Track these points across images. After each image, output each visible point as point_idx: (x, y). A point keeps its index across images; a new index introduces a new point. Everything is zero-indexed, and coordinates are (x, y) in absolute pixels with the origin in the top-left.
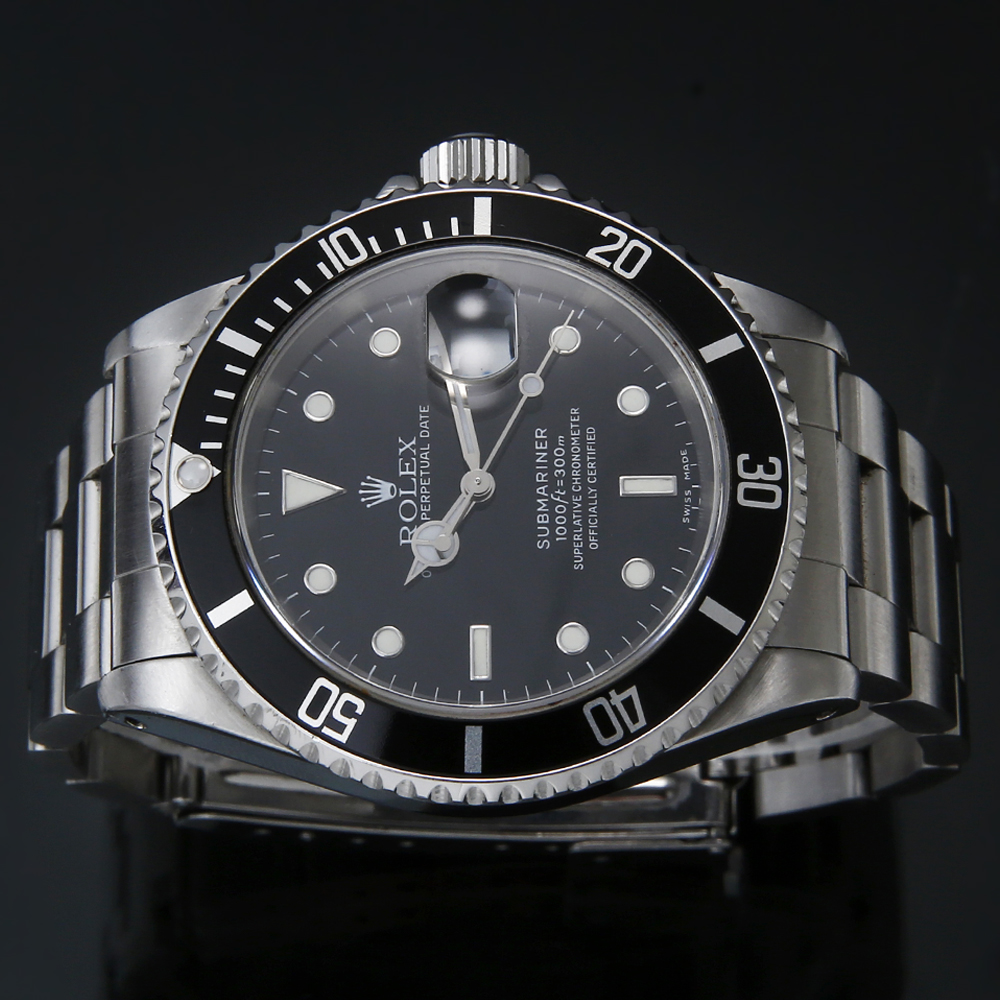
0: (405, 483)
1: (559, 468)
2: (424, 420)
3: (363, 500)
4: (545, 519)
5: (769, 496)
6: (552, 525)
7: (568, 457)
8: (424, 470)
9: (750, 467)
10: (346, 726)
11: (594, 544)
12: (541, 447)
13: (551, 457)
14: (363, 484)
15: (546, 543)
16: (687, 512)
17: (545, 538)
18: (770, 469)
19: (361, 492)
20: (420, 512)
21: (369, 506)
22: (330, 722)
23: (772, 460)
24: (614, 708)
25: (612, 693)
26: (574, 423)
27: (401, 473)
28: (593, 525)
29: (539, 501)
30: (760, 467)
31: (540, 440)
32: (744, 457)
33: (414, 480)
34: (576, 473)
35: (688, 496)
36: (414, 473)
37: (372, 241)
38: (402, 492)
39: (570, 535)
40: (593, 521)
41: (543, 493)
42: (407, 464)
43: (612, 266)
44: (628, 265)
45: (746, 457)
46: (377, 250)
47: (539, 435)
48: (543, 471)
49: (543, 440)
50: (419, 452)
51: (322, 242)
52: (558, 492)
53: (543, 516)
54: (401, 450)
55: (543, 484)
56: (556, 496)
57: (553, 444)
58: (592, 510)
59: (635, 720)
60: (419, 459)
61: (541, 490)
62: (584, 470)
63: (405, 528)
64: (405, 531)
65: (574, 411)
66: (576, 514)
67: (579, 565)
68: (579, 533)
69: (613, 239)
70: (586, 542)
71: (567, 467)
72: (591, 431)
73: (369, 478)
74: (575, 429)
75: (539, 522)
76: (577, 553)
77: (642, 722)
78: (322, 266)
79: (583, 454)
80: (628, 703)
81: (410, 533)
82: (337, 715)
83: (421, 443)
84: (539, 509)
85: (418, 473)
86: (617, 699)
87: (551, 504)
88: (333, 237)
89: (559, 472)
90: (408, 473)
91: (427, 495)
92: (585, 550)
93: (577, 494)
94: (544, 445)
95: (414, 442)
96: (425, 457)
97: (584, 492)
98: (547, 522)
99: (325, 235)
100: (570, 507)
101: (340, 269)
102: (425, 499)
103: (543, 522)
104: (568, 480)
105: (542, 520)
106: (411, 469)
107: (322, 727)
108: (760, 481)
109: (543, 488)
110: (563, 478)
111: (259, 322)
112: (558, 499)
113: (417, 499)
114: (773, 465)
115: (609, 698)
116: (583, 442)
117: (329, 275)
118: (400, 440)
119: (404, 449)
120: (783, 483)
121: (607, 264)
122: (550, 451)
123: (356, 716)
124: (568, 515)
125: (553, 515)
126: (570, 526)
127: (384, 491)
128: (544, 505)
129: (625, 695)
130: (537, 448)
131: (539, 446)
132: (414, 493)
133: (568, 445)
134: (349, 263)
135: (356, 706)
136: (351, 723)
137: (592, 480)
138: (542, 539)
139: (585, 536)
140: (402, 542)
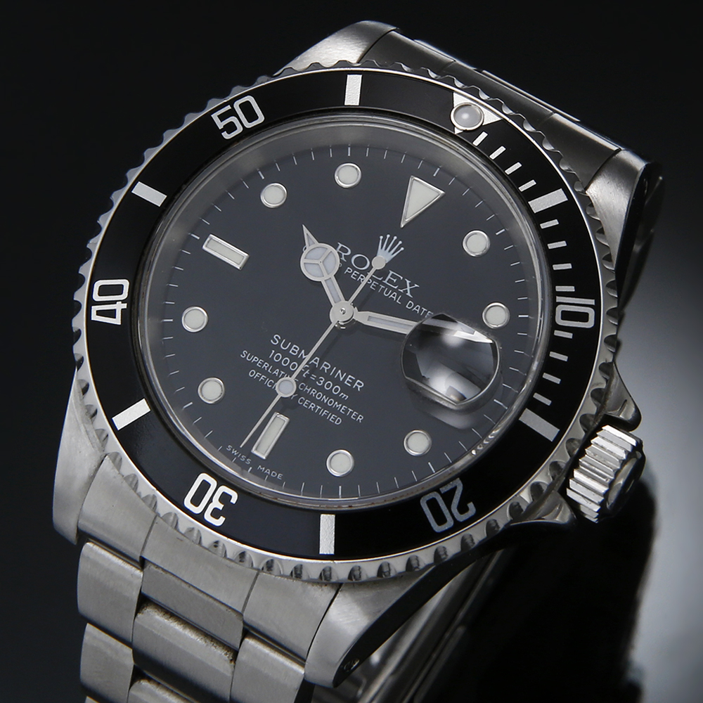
1: (324, 383)
2: (421, 310)
3: (388, 236)
4: (293, 351)
5: (196, 501)
6: (286, 354)
7: (329, 394)
8: (383, 289)
9: (225, 498)
10: (222, 121)
11: (253, 374)
12: (348, 379)
13: (336, 381)
14: (400, 242)
15: (276, 342)
16: (235, 452)
18: (216, 513)
19: (395, 238)
20: (354, 269)
21: (381, 237)
22: (232, 113)
23: (222, 520)
24: (114, 302)
25: (125, 306)
26: (351, 413)
27: (391, 272)
28: (268, 382)
30: (220, 506)
31: (354, 382)
32: (234, 497)
33: (380, 279)
34: (313, 392)
35: (246, 459)
36: (385, 282)
37: (569, 335)
39: (271, 361)
40: (271, 383)
41: (313, 361)
42: (395, 280)
43: (439, 492)
44: (433, 504)
45: (234, 500)
47: (359, 383)
48: (329, 371)
49: (353, 383)
50: (399, 293)
51: (592, 302)
52: (307, 372)
53: (297, 351)
54: (408, 282)
55: (320, 364)
56: (306, 369)
57: (345, 389)
59: (99, 313)
60: (394, 290)
61: (316, 361)
62: (313, 399)
63: (349, 253)
64: (347, 251)
65: (360, 418)
66: (284, 375)
67: (244, 354)
68: (268, 368)
69: (463, 508)
70: (259, 370)
71: (320, 389)
72: (338, 421)
73: (402, 249)
74: (346, 411)
75: (295, 346)
76: (255, 359)
78: (571, 289)
79: (325, 406)
81: (343, 254)
82: (233, 119)
83: (405, 299)
84: (303, 351)
85: (384, 284)
86: (119, 307)
88: (591, 312)
89: (322, 382)
90: (389, 277)
92: (253, 366)
94: (348, 382)
95: (408, 294)
96: (393, 296)
98: (291, 352)
99: (597, 308)
101: (559, 299)
102: (361, 278)
103: (293, 349)
104: (312, 384)
105: (295, 349)
107: (232, 106)
108: (210, 501)
109: (317, 364)
110: (315, 381)
111: (555, 222)
113: (365, 272)
114: (217, 518)
116: (334, 411)
117: (559, 289)
118: (416, 286)
119: (408, 285)
120: (200, 518)
121: (443, 490)
122: (342, 384)
123: (223, 130)
124: (286, 369)
125: (293, 358)
126: (277, 365)
127: (386, 254)
128: (304, 357)
129: (119, 314)
130: (350, 376)
131: (350, 378)
132: (371, 274)
133: (337, 398)
134: (559, 309)
135: (229, 133)
136: (220, 125)
137: (301, 401)
138: (280, 342)
139: (263, 371)
140: (340, 245)
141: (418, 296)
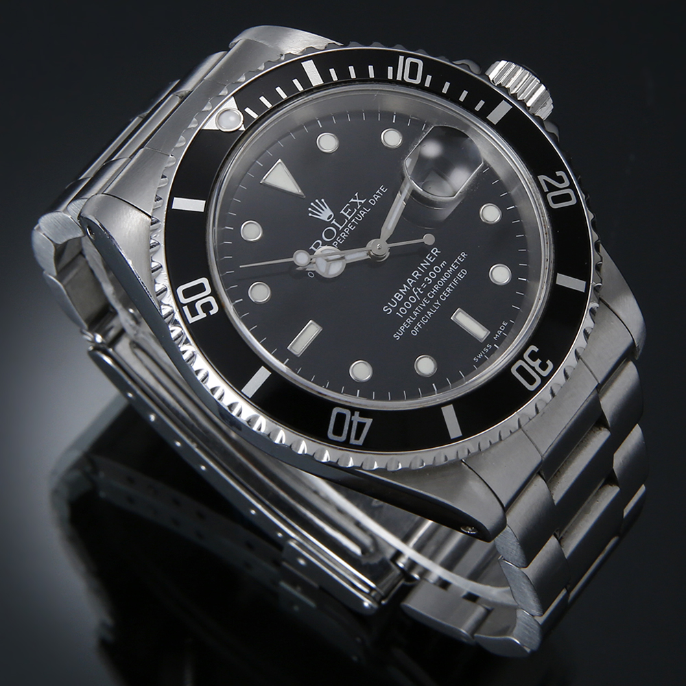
0: (340, 219)
1: (430, 278)
2: (378, 194)
3: (310, 209)
4: (399, 298)
5: (531, 380)
6: (401, 304)
7: (440, 276)
8: (356, 220)
9: (533, 356)
10: (198, 314)
11: (415, 332)
12: (429, 259)
13: (430, 268)
14: (317, 201)
15: (389, 311)
16: (480, 356)
17: (391, 307)
18: (544, 366)
19: (312, 204)
20: (335, 240)
21: (310, 215)
22: (192, 306)
23: (549, 362)
24: (351, 423)
25: (357, 413)
26: (458, 261)
27: (342, 212)
28: (424, 322)
29: (404, 286)
30: (539, 361)
31: (432, 254)
32: (534, 348)
33: (347, 221)
34: (437, 287)
35: (488, 348)
36: (349, 218)
37: (429, 78)
38: (334, 222)
39: (406, 317)
40: (425, 319)
41: (410, 284)
42: (349, 210)
43: (547, 193)
44: (556, 199)
45: (536, 349)
46: (427, 84)
47: (434, 252)
48: (420, 272)
49: (434, 256)
50: (361, 209)
51: (401, 58)
52: (419, 290)
53: (400, 295)
54: (352, 200)
55: (414, 279)
56: (416, 290)
57: (437, 263)
58: (430, 314)
59: (357, 437)
60: (358, 212)
61: (410, 282)
62: (442, 289)
64: (319, 243)
65: (464, 255)
66: (419, 308)
67: (397, 336)
68: (412, 320)
69: (560, 180)
70: (412, 327)
71: (435, 281)
72: (464, 272)
73: (323, 200)
74: (456, 264)
75: (395, 296)
76: (402, 329)
77: (360, 442)
78: (390, 69)
79: (450, 281)
80: (361, 426)
81: (320, 246)
82: (198, 306)
83: (366, 205)
84: (401, 290)
85: (351, 219)
86: (357, 418)
87: (410, 293)
88: (409, 60)
89: (429, 279)
90: (346, 214)
91: (346, 234)
92: (408, 331)
93: (428, 299)
94: (432, 259)
95: (363, 201)
96: (362, 214)
97: (433, 301)
98: (400, 300)
99: (406, 56)
100: (418, 302)
101: (399, 78)
102: (343, 235)
103: (397, 298)
104: (430, 287)
105: (398, 297)
106: (349, 215)
107: (185, 305)
108: (533, 368)
109: (413, 281)
110: (428, 285)
111: (332, 71)
112: (416, 293)
113: (339, 232)
114: (547, 366)
115: (353, 414)
116: (455, 274)
117: (390, 76)
118: (356, 195)
119: (355, 201)
120: (545, 380)
121: (546, 190)
122: (433, 264)
123: (208, 314)
124: (414, 305)
125: (406, 298)
126: (410, 312)
127: (326, 214)
128: (405, 290)
129: (363, 420)
130: (427, 258)
131: (429, 257)
132: (341, 228)
133: (445, 269)
134: (407, 79)
135: (212, 308)
136: (202, 315)
137: (443, 297)
138: (389, 306)
139: (414, 324)
140: (312, 247)
141: (367, 195)
